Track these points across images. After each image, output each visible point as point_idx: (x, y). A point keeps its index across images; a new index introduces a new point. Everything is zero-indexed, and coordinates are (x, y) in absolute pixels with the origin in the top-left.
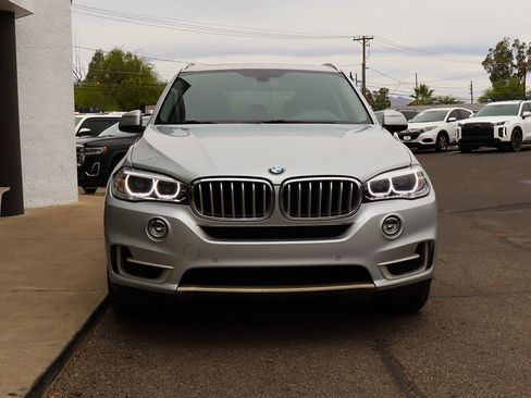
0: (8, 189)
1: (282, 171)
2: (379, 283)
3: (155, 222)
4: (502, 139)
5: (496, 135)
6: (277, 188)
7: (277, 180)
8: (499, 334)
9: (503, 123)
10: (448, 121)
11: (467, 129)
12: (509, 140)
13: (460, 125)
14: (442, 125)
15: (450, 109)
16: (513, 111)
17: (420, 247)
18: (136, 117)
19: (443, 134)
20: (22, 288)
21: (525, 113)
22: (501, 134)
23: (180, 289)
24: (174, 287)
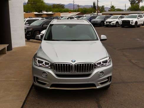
0: (8, 45)
1: (75, 61)
2: (98, 87)
3: (44, 72)
4: (132, 24)
5: (131, 23)
6: (73, 66)
7: (74, 63)
8: (126, 98)
9: (133, 20)
10: (119, 19)
11: (123, 21)
12: (134, 24)
13: (122, 20)
14: (117, 20)
15: (119, 16)
16: (135, 17)
17: (108, 78)
18: (39, 37)
19: (117, 22)
20: (13, 80)
21: (138, 18)
22: (132, 23)
23: (50, 88)
24: (49, 88)
